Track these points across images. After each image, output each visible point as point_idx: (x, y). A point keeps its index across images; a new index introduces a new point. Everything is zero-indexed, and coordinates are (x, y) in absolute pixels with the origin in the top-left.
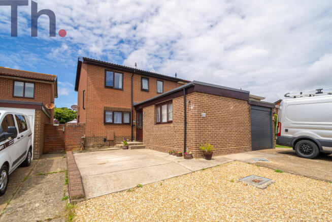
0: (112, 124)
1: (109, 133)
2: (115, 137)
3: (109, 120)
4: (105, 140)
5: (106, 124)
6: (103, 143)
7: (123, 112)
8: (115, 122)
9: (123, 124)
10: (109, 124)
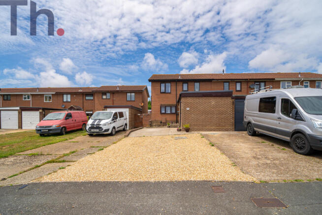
0: (165, 113)
1: (163, 118)
2: (166, 121)
3: (163, 112)
4: (161, 123)
5: (161, 113)
6: (160, 124)
7: (171, 106)
8: (167, 112)
9: (171, 113)
10: (163, 113)
